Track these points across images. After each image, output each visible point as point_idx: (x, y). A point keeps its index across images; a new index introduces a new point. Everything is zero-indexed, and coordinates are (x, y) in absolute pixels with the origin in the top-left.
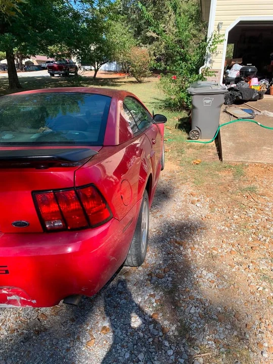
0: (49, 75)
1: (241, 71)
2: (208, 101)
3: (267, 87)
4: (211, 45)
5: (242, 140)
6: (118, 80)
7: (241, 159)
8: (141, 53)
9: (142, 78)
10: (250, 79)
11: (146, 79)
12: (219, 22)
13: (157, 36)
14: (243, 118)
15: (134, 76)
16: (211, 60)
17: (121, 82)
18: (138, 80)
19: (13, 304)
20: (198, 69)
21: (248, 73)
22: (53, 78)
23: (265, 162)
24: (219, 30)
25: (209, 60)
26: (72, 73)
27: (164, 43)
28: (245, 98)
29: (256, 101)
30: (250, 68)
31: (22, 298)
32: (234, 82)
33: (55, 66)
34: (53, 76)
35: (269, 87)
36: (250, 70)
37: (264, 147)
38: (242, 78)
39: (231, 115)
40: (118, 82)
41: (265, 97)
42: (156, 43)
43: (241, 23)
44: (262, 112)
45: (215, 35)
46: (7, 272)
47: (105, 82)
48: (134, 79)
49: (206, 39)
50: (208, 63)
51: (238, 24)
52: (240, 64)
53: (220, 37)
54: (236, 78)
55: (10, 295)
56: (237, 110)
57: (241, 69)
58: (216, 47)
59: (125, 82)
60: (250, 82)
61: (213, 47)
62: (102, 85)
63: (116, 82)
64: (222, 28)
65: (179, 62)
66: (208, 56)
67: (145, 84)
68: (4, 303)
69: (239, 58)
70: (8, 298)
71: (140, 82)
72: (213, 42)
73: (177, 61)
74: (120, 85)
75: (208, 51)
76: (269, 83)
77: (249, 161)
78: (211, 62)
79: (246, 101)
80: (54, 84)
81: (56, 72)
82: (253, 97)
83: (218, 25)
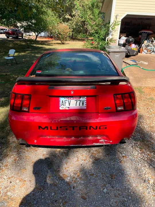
0: (6, 37)
1: (126, 40)
2: (117, 55)
3: (138, 49)
4: (113, 26)
5: (136, 76)
6: (50, 42)
7: (139, 85)
8: (64, 27)
9: (65, 42)
10: (131, 44)
11: (67, 42)
12: (116, 14)
13: (71, 18)
14: (133, 65)
15: (60, 40)
16: (112, 34)
17: (52, 43)
18: (62, 42)
19: (102, 143)
20: (105, 38)
21: (130, 42)
22: (9, 39)
23: (151, 86)
24: (116, 18)
25: (111, 34)
26: (20, 37)
27: (74, 22)
28: (131, 54)
29: (135, 56)
30: (131, 39)
31: (106, 141)
32: (122, 46)
33: (10, 32)
34: (9, 38)
35: (139, 49)
36: (131, 40)
37: (148, 79)
38: (127, 44)
39: (126, 63)
40: (50, 43)
41: (139, 54)
42: (70, 22)
43: (128, 15)
44: (141, 62)
45: (115, 21)
46: (106, 128)
47: (43, 43)
48: (59, 42)
49: (109, 23)
50: (110, 35)
51: (126, 16)
52: (125, 37)
53: (118, 22)
54: (123, 44)
55: (100, 139)
56: (128, 60)
57: (126, 39)
58: (115, 27)
59: (54, 43)
60: (131, 46)
61: (113, 27)
62: (42, 45)
63: (49, 43)
64: (118, 17)
65: (95, 34)
66: (111, 32)
67: (66, 45)
68: (98, 143)
69: (124, 33)
70: (100, 141)
71: (63, 44)
72: (114, 25)
73: (94, 34)
74: (52, 45)
75: (111, 29)
76: (139, 47)
77: (143, 86)
78: (112, 35)
79: (131, 56)
80: (12, 43)
81: (10, 36)
82: (134, 54)
83: (116, 16)
